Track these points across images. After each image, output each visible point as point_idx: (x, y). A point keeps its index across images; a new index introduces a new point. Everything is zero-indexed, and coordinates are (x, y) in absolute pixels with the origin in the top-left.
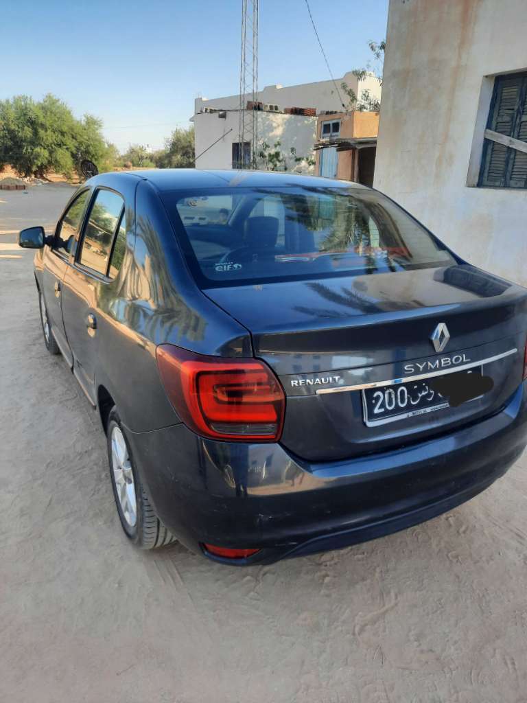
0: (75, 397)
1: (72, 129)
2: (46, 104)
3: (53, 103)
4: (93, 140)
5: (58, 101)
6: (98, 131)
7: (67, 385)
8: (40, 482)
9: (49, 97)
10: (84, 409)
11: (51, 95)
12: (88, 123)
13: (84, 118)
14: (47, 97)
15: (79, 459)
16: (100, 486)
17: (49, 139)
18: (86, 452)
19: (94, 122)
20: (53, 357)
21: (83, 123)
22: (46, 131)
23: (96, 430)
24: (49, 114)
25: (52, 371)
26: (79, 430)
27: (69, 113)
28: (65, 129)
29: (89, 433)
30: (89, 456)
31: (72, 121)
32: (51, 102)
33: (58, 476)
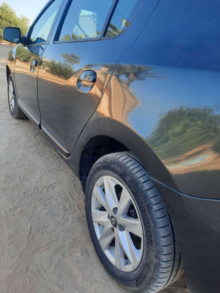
0: (34, 145)
1: (15, 21)
2: (3, 7)
3: (6, 7)
4: (25, 28)
5: (9, 6)
6: (27, 24)
7: (27, 137)
8: (19, 210)
9: (4, 4)
10: (42, 154)
11: (5, 3)
12: (23, 19)
13: (21, 17)
14: (3, 3)
15: (46, 191)
16: (67, 216)
17: (4, 24)
18: (50, 185)
19: (26, 20)
20: (15, 120)
21: (21, 19)
22: (2, 20)
23: (54, 169)
24: (4, 12)
25: (16, 128)
26: (41, 168)
27: (14, 13)
28: (12, 20)
29: (49, 171)
30: (53, 189)
31: (15, 17)
32: (5, 7)
33: (33, 205)
